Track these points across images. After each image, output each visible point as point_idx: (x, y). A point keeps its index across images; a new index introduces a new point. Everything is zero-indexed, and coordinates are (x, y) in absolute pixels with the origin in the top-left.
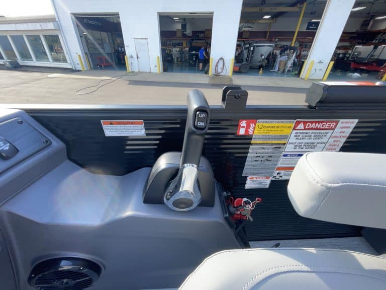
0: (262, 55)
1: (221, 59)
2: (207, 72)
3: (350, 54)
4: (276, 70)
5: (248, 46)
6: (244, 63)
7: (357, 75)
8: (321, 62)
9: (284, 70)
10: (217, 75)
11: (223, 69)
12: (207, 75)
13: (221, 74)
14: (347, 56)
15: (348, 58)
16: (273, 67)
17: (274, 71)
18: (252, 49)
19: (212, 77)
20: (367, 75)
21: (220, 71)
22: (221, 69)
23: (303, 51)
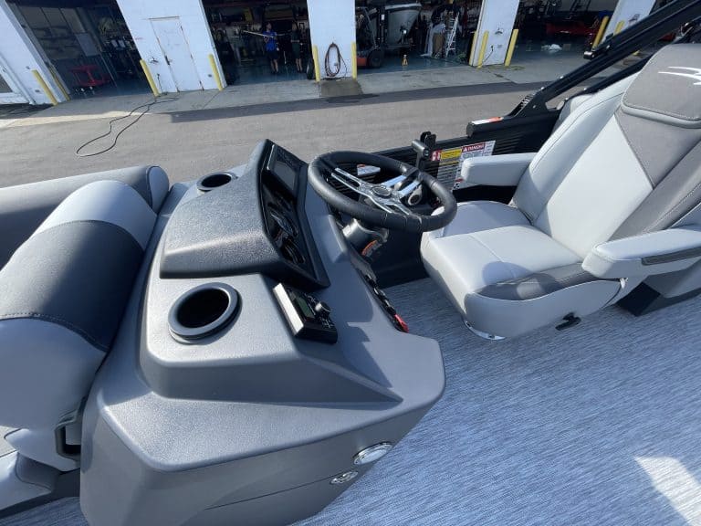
0: (402, 29)
1: (333, 45)
2: (311, 76)
3: (545, 7)
4: (430, 53)
5: (374, 10)
6: (373, 48)
7: (555, 47)
8: (499, 33)
9: (443, 54)
10: (331, 79)
11: (338, 65)
12: (313, 81)
13: (337, 76)
14: (541, 10)
15: (542, 14)
16: (423, 48)
17: (426, 57)
18: (383, 17)
19: (324, 85)
20: (570, 45)
21: (334, 70)
22: (336, 65)
23: (471, 9)
